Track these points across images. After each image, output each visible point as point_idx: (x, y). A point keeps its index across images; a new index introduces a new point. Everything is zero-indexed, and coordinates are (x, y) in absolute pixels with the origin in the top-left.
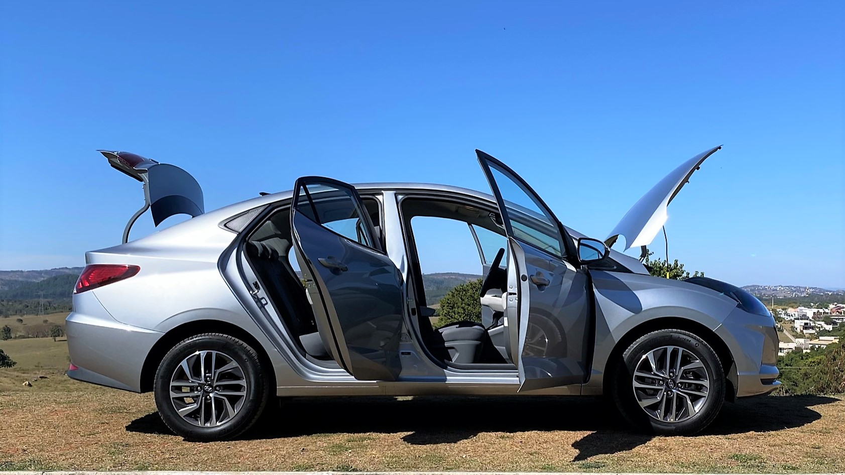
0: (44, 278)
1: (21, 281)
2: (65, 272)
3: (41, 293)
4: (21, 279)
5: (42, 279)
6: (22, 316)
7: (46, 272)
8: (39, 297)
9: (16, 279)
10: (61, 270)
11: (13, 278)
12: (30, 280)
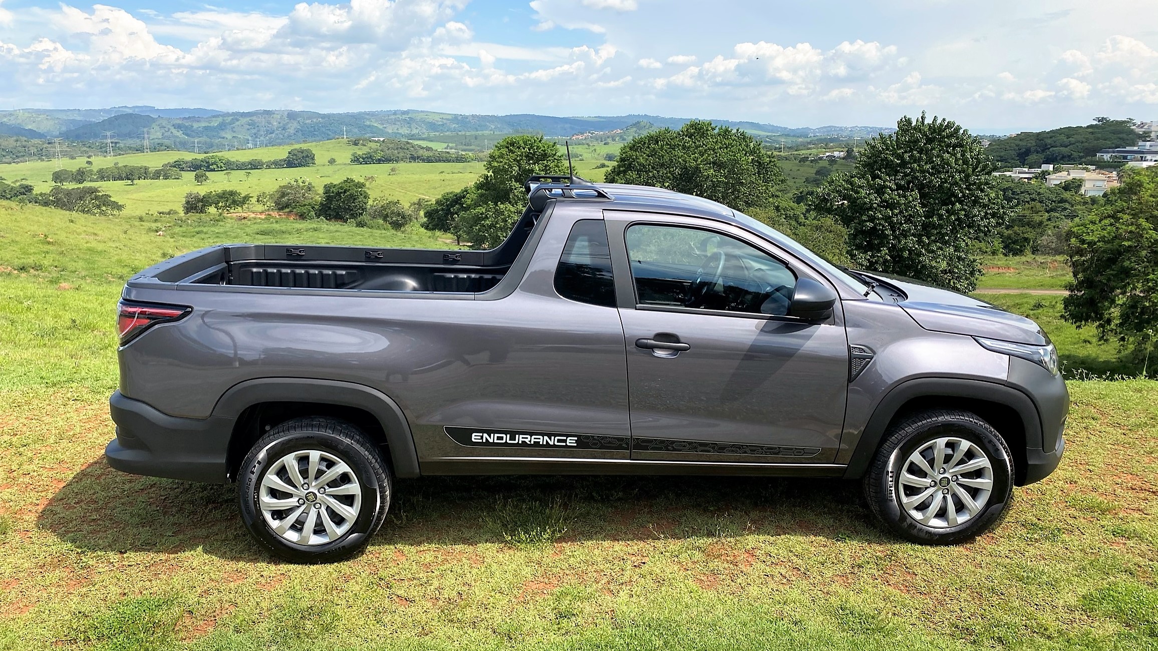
2: (125, 111)
3: (109, 134)
4: (79, 118)
5: (103, 118)
6: (89, 157)
7: (104, 111)
8: (105, 137)
9: (74, 118)
10: (121, 109)
11: (71, 117)
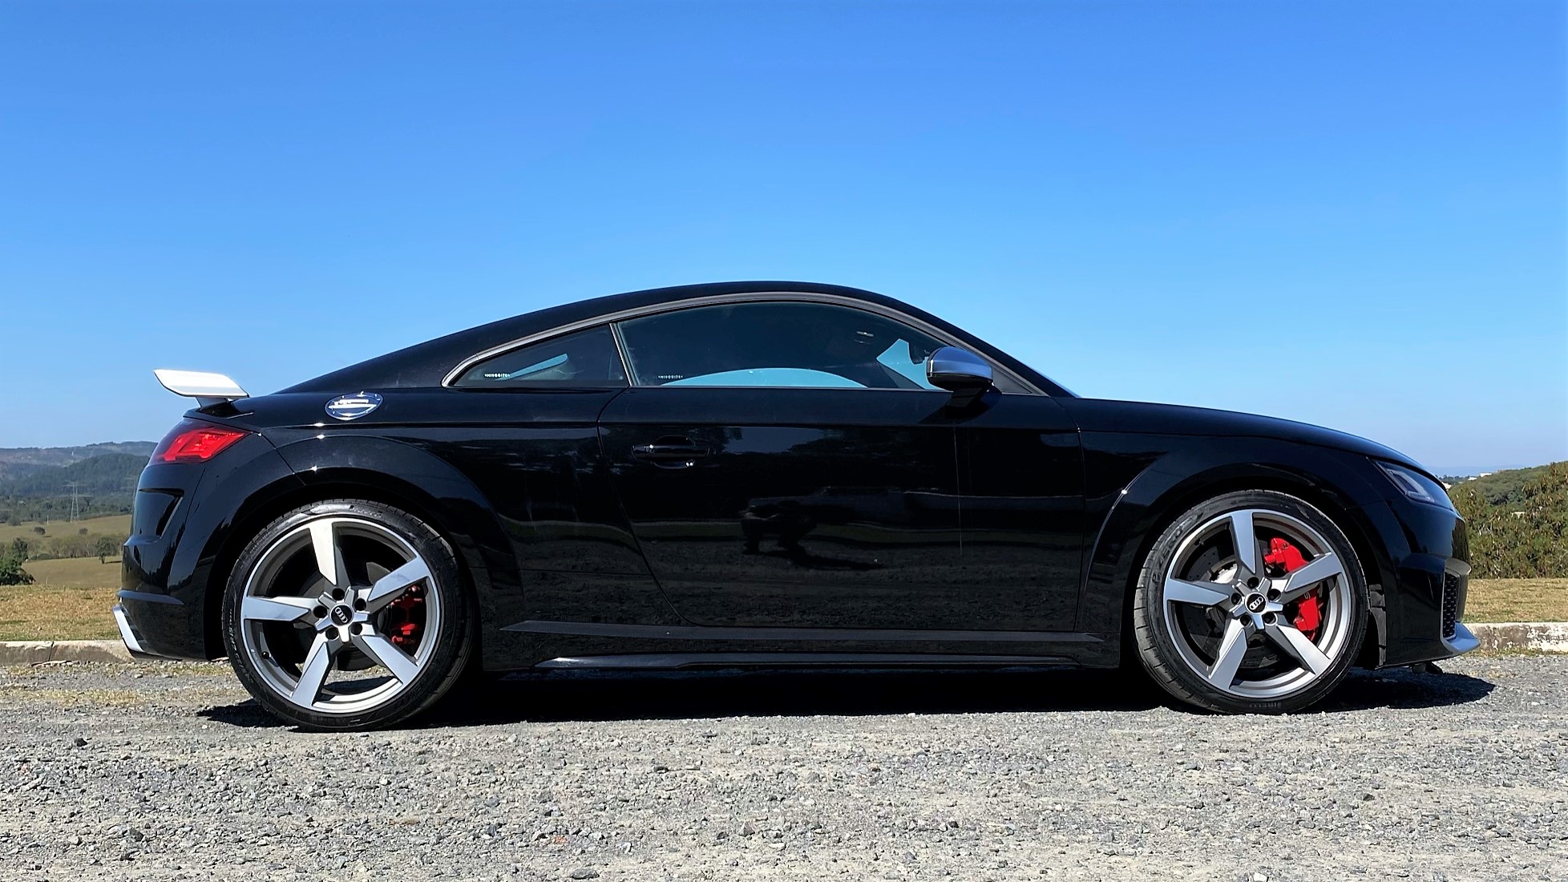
0: (74, 459)
1: (36, 466)
2: (110, 451)
5: (72, 461)
6: (41, 523)
7: (78, 450)
10: (103, 447)
11: (23, 461)
12: (52, 464)
